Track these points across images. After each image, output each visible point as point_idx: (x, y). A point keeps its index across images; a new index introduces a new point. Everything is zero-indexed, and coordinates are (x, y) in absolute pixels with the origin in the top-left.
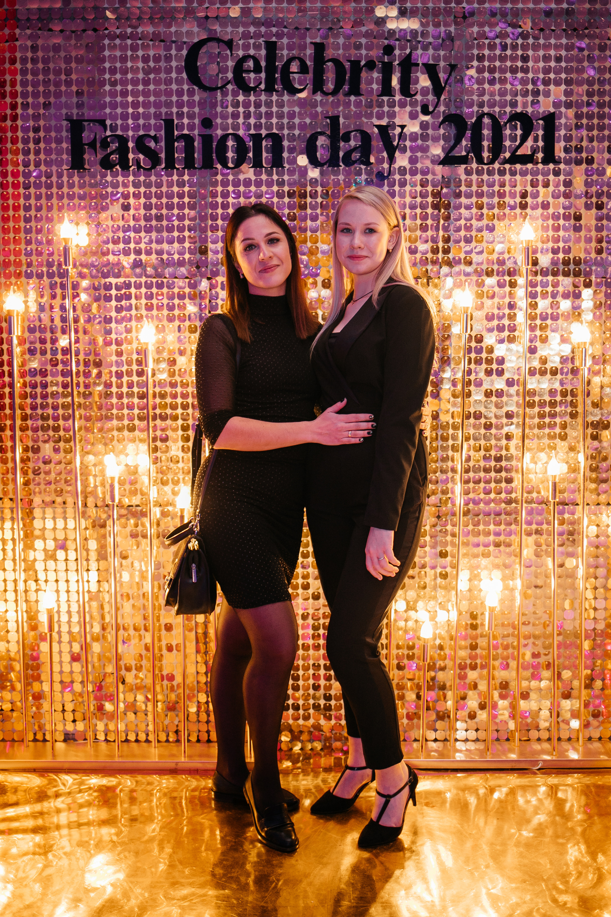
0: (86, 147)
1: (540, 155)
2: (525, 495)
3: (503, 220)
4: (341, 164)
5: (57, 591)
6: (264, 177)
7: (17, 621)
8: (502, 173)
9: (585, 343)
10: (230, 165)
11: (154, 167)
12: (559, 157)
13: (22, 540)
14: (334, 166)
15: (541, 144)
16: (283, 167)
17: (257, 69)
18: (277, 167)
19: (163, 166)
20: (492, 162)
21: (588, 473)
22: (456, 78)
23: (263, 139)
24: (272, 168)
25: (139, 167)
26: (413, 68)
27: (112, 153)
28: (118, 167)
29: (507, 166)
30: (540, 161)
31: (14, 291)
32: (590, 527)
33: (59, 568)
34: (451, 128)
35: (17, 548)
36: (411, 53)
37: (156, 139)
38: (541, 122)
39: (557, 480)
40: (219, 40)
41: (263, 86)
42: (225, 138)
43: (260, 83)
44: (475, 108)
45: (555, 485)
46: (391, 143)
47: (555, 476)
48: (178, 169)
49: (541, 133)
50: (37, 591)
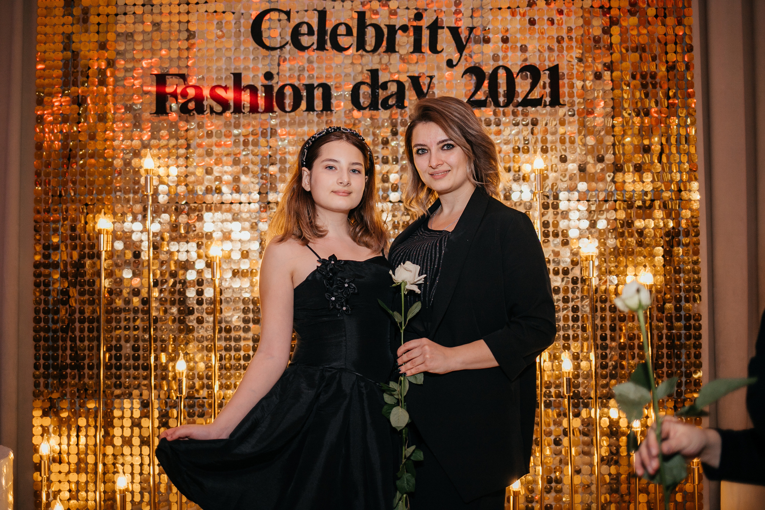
0: (169, 96)
1: (548, 99)
2: (544, 390)
3: (518, 152)
4: (380, 107)
5: (132, 474)
6: (316, 119)
7: (95, 501)
8: (514, 114)
9: (592, 256)
10: (288, 109)
11: (224, 111)
12: (564, 101)
13: (103, 427)
14: (374, 110)
15: (548, 90)
16: (331, 111)
17: (311, 32)
18: (327, 111)
19: (232, 110)
20: (506, 105)
21: (599, 371)
22: (475, 38)
23: (315, 88)
24: (322, 111)
25: (212, 111)
26: (440, 31)
27: (190, 101)
28: (195, 112)
29: (520, 109)
30: (548, 103)
31: (105, 214)
32: (603, 419)
33: (133, 453)
34: (472, 78)
35: (98, 434)
36: (437, 18)
37: (226, 88)
38: (547, 72)
39: (571, 377)
40: (280, 11)
41: (315, 47)
42: (283, 87)
43: (313, 44)
44: (492, 63)
45: (569, 380)
46: (422, 90)
47: (569, 373)
48: (244, 113)
49: (548, 81)
50: (114, 473)
